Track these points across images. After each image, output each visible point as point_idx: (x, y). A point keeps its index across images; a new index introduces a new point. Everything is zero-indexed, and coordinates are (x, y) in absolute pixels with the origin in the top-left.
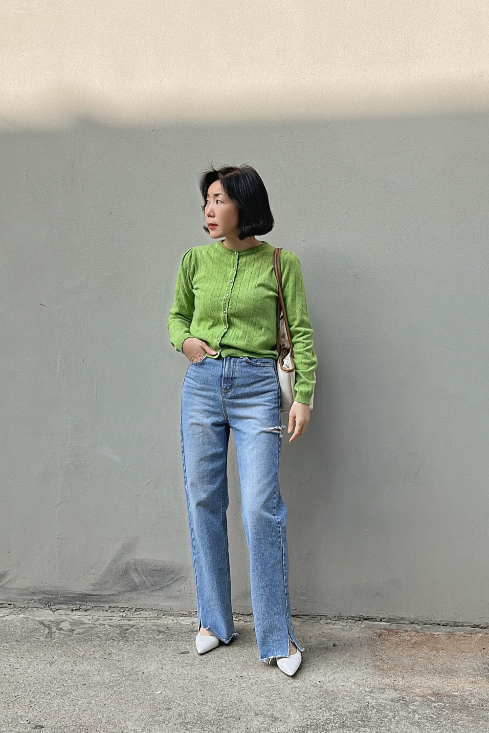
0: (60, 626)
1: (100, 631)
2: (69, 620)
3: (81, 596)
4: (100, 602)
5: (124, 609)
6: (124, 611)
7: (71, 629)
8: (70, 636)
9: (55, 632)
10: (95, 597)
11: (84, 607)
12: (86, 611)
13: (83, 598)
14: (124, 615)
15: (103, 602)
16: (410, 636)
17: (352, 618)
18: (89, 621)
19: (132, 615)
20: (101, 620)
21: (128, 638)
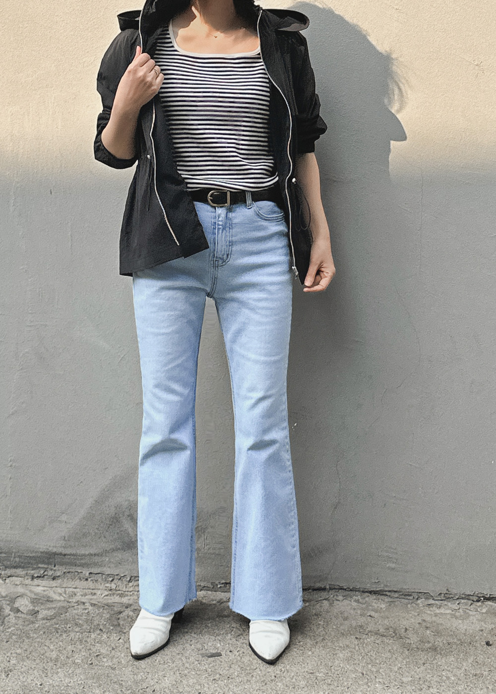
0: (16, 605)
1: (78, 615)
2: (29, 594)
3: (47, 556)
4: (75, 566)
5: (113, 578)
6: (113, 580)
7: (34, 609)
8: (33, 623)
9: (9, 615)
10: (69, 557)
11: (50, 573)
12: (54, 579)
13: (50, 558)
14: (113, 586)
15: (80, 566)
18: (59, 597)
19: (124, 588)
20: (78, 594)
21: (124, 628)
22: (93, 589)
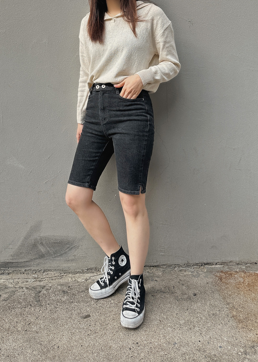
1: (19, 296)
4: (18, 267)
6: (36, 273)
10: (14, 264)
12: (8, 274)
13: (6, 265)
14: (36, 276)
15: (20, 267)
16: (242, 277)
17: (197, 264)
18: (11, 285)
19: (41, 276)
20: (20, 282)
21: (42, 302)
22: (27, 279)
